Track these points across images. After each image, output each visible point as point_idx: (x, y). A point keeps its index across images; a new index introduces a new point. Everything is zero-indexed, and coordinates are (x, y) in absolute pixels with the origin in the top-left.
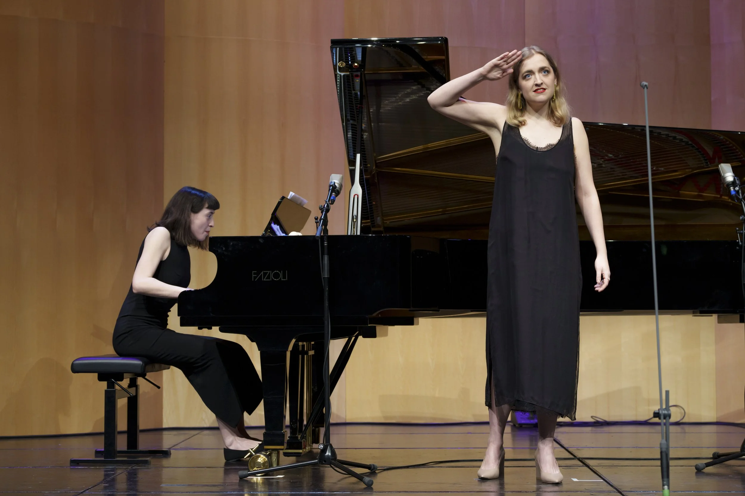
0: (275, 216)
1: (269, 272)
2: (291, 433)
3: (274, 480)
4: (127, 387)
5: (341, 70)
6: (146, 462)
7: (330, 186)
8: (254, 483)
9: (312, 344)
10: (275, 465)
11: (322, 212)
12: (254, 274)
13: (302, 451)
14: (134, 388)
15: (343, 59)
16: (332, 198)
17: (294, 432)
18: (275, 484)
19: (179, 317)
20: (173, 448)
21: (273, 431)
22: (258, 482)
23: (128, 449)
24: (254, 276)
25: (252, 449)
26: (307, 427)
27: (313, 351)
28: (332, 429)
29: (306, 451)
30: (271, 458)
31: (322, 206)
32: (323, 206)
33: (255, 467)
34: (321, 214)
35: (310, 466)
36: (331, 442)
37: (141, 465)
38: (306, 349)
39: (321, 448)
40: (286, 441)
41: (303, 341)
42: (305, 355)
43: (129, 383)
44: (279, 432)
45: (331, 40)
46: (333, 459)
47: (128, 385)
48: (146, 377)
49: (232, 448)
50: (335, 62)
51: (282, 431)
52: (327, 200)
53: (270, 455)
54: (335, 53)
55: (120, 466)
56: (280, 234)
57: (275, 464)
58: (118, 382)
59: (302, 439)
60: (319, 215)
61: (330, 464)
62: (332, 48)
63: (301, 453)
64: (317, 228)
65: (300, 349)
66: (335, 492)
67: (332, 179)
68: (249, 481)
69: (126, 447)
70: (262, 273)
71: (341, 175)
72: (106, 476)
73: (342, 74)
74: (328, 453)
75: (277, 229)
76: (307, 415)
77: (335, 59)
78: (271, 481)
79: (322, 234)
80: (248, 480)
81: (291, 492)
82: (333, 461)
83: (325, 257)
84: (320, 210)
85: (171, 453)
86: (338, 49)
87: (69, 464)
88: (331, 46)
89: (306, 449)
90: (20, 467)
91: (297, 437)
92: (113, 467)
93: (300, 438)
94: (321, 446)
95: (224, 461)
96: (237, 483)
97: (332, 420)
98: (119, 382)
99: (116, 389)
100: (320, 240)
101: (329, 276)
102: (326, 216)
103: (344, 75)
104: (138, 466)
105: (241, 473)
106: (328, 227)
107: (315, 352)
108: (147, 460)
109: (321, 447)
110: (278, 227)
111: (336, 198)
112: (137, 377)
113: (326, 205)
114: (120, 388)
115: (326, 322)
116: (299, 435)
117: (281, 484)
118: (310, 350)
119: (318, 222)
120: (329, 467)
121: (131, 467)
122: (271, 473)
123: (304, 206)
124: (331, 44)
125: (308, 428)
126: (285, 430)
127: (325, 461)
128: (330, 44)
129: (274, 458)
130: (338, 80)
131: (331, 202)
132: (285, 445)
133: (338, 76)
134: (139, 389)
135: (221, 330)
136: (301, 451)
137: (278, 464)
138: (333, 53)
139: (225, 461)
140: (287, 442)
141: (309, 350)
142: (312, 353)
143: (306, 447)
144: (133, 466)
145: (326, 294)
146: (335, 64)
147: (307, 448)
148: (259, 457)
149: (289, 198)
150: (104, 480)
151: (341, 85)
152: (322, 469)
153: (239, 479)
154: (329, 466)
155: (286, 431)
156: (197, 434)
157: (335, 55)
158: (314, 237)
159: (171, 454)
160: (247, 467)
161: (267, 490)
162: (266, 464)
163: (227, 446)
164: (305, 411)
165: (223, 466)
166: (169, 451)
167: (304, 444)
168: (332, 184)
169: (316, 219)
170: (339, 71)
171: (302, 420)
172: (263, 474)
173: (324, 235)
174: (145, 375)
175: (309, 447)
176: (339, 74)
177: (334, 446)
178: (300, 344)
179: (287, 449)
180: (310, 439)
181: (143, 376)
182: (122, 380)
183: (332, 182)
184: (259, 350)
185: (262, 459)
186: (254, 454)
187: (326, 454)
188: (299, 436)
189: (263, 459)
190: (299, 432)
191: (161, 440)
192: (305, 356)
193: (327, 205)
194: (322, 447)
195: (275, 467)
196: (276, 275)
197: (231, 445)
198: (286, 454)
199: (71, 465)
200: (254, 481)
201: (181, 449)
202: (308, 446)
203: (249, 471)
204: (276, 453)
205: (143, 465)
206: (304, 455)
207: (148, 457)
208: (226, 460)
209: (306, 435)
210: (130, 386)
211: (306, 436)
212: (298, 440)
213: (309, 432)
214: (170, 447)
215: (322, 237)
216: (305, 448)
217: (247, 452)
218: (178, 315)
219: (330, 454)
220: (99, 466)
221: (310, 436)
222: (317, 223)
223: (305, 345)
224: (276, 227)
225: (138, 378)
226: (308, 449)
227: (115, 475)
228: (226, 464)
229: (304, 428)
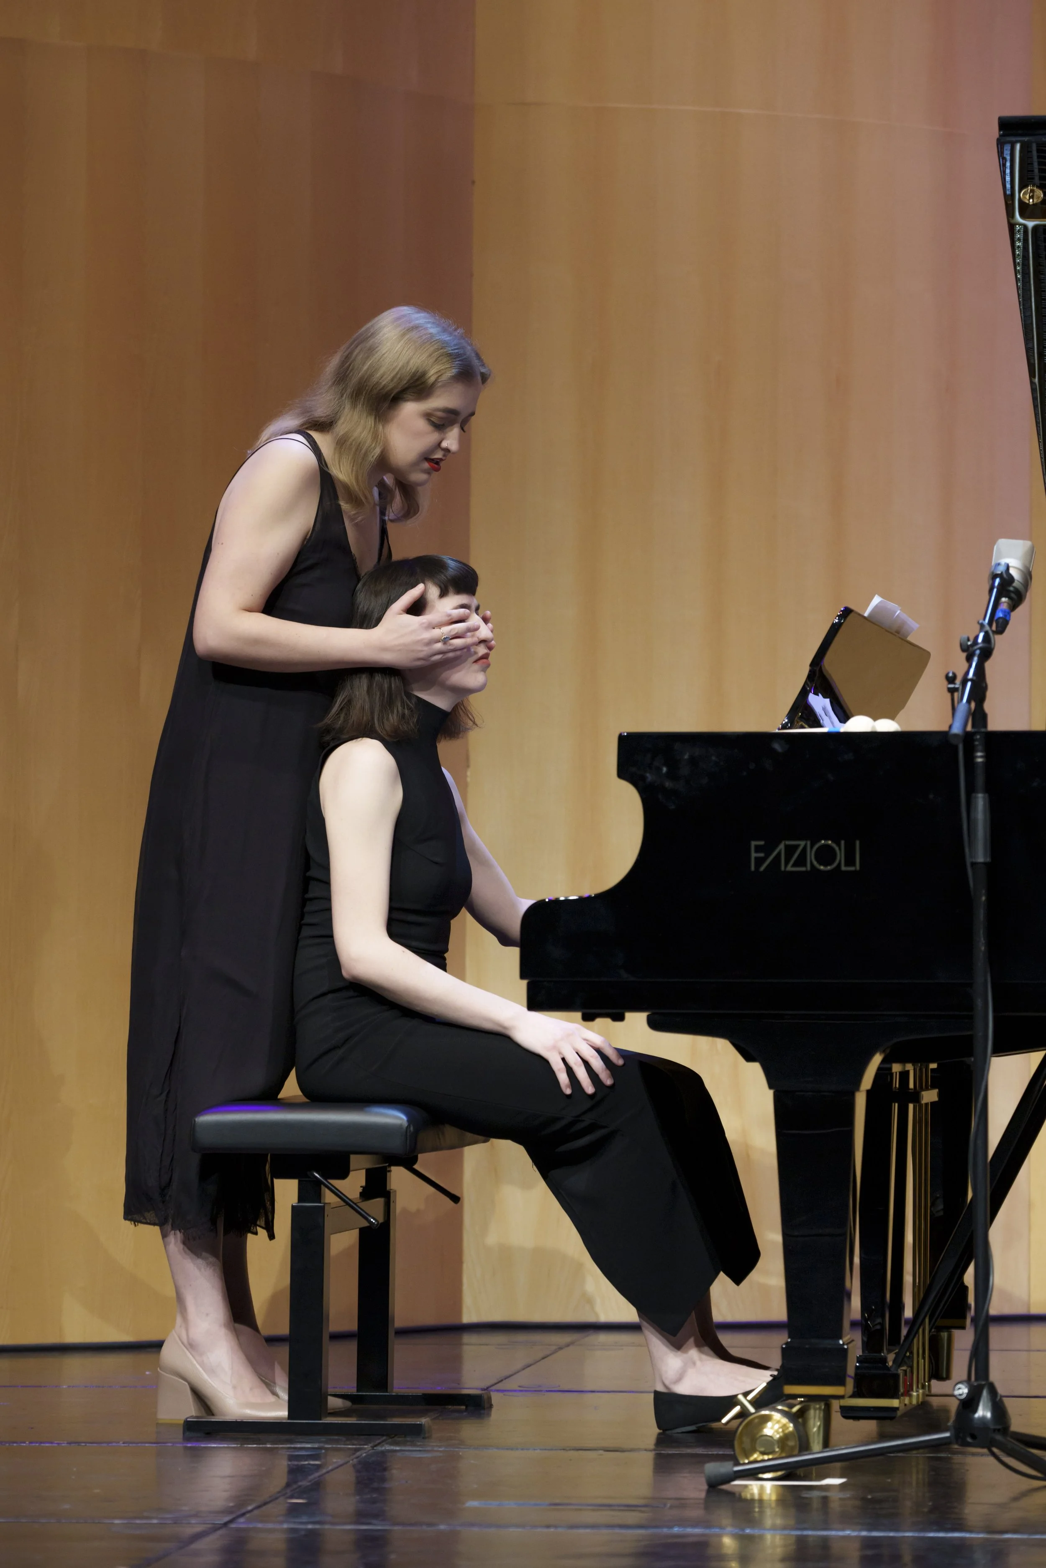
0: (821, 670)
1: (802, 843)
2: (866, 1346)
3: (815, 1494)
4: (358, 1195)
5: (1026, 211)
6: (417, 1432)
7: (994, 576)
8: (752, 1500)
9: (932, 1070)
10: (816, 1445)
11: (969, 659)
12: (758, 849)
13: (900, 1402)
14: (379, 1202)
15: (1033, 179)
16: (1000, 614)
17: (872, 1341)
18: (816, 1505)
19: (525, 983)
20: (500, 1386)
21: (813, 1341)
22: (766, 1497)
23: (359, 1388)
24: (756, 858)
25: (746, 1394)
26: (915, 1330)
27: (935, 1091)
28: (996, 1333)
29: (911, 1403)
30: (805, 1424)
31: (968, 640)
32: (972, 639)
33: (754, 1450)
34: (966, 665)
35: (921, 1451)
36: (995, 1376)
37: (400, 1439)
38: (911, 1086)
39: (960, 1395)
40: (851, 1371)
41: (903, 1061)
42: (911, 1102)
43: (364, 1184)
44: (827, 1343)
45: (1000, 119)
46: (999, 1430)
47: (361, 1190)
48: (416, 1167)
49: (684, 1388)
50: (1008, 186)
51: (841, 1338)
52: (984, 619)
53: (802, 1413)
54: (1008, 158)
55: (337, 1442)
56: (832, 723)
57: (816, 1442)
58: (332, 1181)
59: (900, 1366)
60: (959, 665)
61: (989, 1444)
62: (1000, 144)
63: (896, 1409)
64: (954, 709)
65: (896, 1084)
66: (1006, 1532)
67: (1000, 556)
68: (737, 1495)
69: (355, 1384)
70: (782, 847)
71: (1028, 543)
72: (295, 1472)
73: (1030, 224)
74: (983, 1412)
75: (824, 709)
76: (916, 1290)
77: (1008, 178)
78: (805, 1494)
79: (969, 728)
80: (736, 1490)
81: (870, 1530)
82: (999, 1437)
83: (976, 798)
84: (963, 650)
85: (493, 1402)
86: (1018, 146)
87: (181, 1436)
88: (998, 140)
89: (910, 1396)
90: (31, 1443)
91: (884, 1360)
92: (316, 1446)
93: (894, 1361)
94: (959, 1389)
95: (653, 1431)
96: (700, 1499)
97: (995, 1308)
98: (337, 1183)
99: (325, 1203)
100: (961, 747)
101: (988, 860)
102: (980, 671)
103: (1035, 228)
104: (391, 1444)
105: (714, 1468)
106: (987, 706)
107: (940, 1095)
108: (420, 1425)
109: (960, 1392)
110: (827, 701)
111: (1013, 614)
112: (390, 1166)
113: (981, 635)
114: (339, 1200)
115: (979, 1002)
116: (889, 1351)
117: (835, 1506)
118: (927, 1089)
119: (956, 690)
120: (982, 1455)
121: (373, 1447)
122: (800, 1472)
123: (909, 639)
124: (1000, 129)
125: (917, 1332)
126: (849, 1337)
127: (973, 1437)
128: (994, 131)
129: (815, 1425)
130: (1018, 244)
131: (997, 627)
132: (850, 1384)
133: (1019, 231)
134: (394, 1202)
135: (655, 1024)
136: (895, 1403)
137: (826, 1444)
138: (1004, 159)
139: (658, 1431)
140: (856, 1374)
141: (922, 1089)
142: (930, 1096)
143: (912, 1390)
144: (379, 1444)
145: (981, 915)
146: (1008, 192)
147: (915, 1394)
148: (767, 1419)
149: (866, 615)
150: (288, 1485)
151: (1025, 257)
152: (957, 1458)
153: (705, 1487)
154: (985, 1451)
155: (853, 1341)
156: (568, 1345)
157: (1008, 164)
158: (943, 736)
159: (491, 1406)
160: (728, 1452)
161: (792, 1522)
162: (791, 1443)
163: (667, 1383)
164: (908, 1279)
165: (652, 1447)
166: (485, 1397)
167: (905, 1381)
168: (1000, 570)
169: (951, 679)
170: (1022, 215)
171: (897, 1305)
172: (779, 1473)
173: (976, 730)
174: (415, 1160)
175: (921, 1391)
176: (1020, 224)
177: (1001, 1391)
178: (896, 1068)
179: (854, 1396)
180: (922, 1364)
181: (408, 1162)
182: (343, 1174)
183: (999, 564)
184: (770, 1087)
185: (777, 1426)
186: (752, 1410)
187: (977, 1415)
188: (891, 1358)
189: (781, 1425)
190: (889, 1345)
191: (455, 1362)
192: (911, 1106)
193: (984, 637)
194: (963, 1391)
195: (817, 1451)
196: (825, 856)
197: (679, 1379)
198: (850, 1413)
199: (187, 1439)
200: (752, 1494)
201: (523, 1390)
202: (918, 1387)
203: (737, 1464)
204: (820, 1408)
205: (408, 1439)
206: (905, 1414)
207: (423, 1414)
208: (659, 1427)
209: (912, 1353)
210: (367, 1193)
211: (911, 1358)
212: (888, 1369)
213: (920, 1343)
214: (488, 1384)
215: (968, 738)
216: (908, 1393)
217: (730, 1402)
218: (522, 977)
219: (989, 1415)
220: (273, 1443)
221: (924, 1358)
222: (952, 691)
223: (908, 1072)
224: (819, 703)
225: (393, 1168)
226: (918, 1395)
227: (324, 1471)
228: (661, 1441)
229: (904, 1331)
